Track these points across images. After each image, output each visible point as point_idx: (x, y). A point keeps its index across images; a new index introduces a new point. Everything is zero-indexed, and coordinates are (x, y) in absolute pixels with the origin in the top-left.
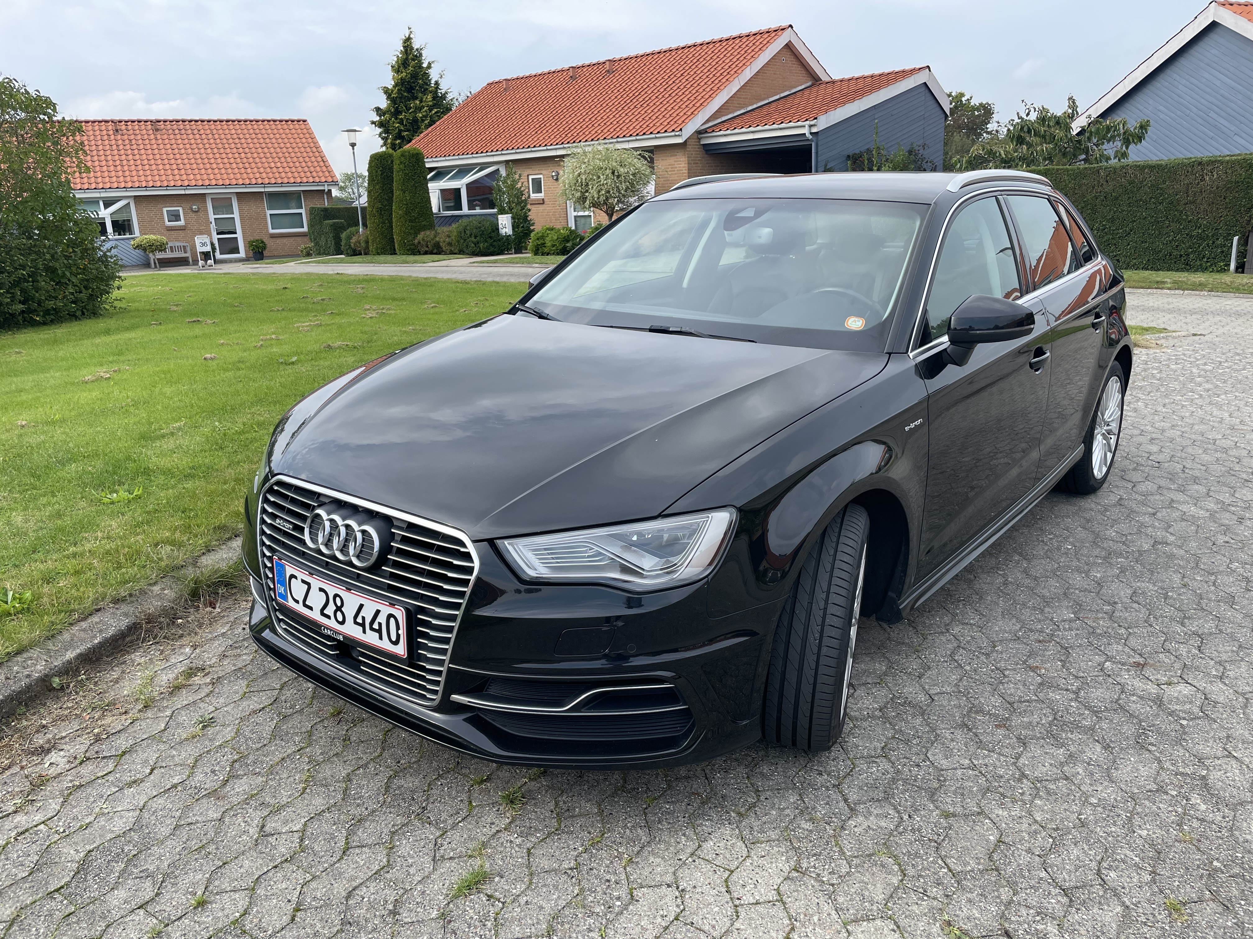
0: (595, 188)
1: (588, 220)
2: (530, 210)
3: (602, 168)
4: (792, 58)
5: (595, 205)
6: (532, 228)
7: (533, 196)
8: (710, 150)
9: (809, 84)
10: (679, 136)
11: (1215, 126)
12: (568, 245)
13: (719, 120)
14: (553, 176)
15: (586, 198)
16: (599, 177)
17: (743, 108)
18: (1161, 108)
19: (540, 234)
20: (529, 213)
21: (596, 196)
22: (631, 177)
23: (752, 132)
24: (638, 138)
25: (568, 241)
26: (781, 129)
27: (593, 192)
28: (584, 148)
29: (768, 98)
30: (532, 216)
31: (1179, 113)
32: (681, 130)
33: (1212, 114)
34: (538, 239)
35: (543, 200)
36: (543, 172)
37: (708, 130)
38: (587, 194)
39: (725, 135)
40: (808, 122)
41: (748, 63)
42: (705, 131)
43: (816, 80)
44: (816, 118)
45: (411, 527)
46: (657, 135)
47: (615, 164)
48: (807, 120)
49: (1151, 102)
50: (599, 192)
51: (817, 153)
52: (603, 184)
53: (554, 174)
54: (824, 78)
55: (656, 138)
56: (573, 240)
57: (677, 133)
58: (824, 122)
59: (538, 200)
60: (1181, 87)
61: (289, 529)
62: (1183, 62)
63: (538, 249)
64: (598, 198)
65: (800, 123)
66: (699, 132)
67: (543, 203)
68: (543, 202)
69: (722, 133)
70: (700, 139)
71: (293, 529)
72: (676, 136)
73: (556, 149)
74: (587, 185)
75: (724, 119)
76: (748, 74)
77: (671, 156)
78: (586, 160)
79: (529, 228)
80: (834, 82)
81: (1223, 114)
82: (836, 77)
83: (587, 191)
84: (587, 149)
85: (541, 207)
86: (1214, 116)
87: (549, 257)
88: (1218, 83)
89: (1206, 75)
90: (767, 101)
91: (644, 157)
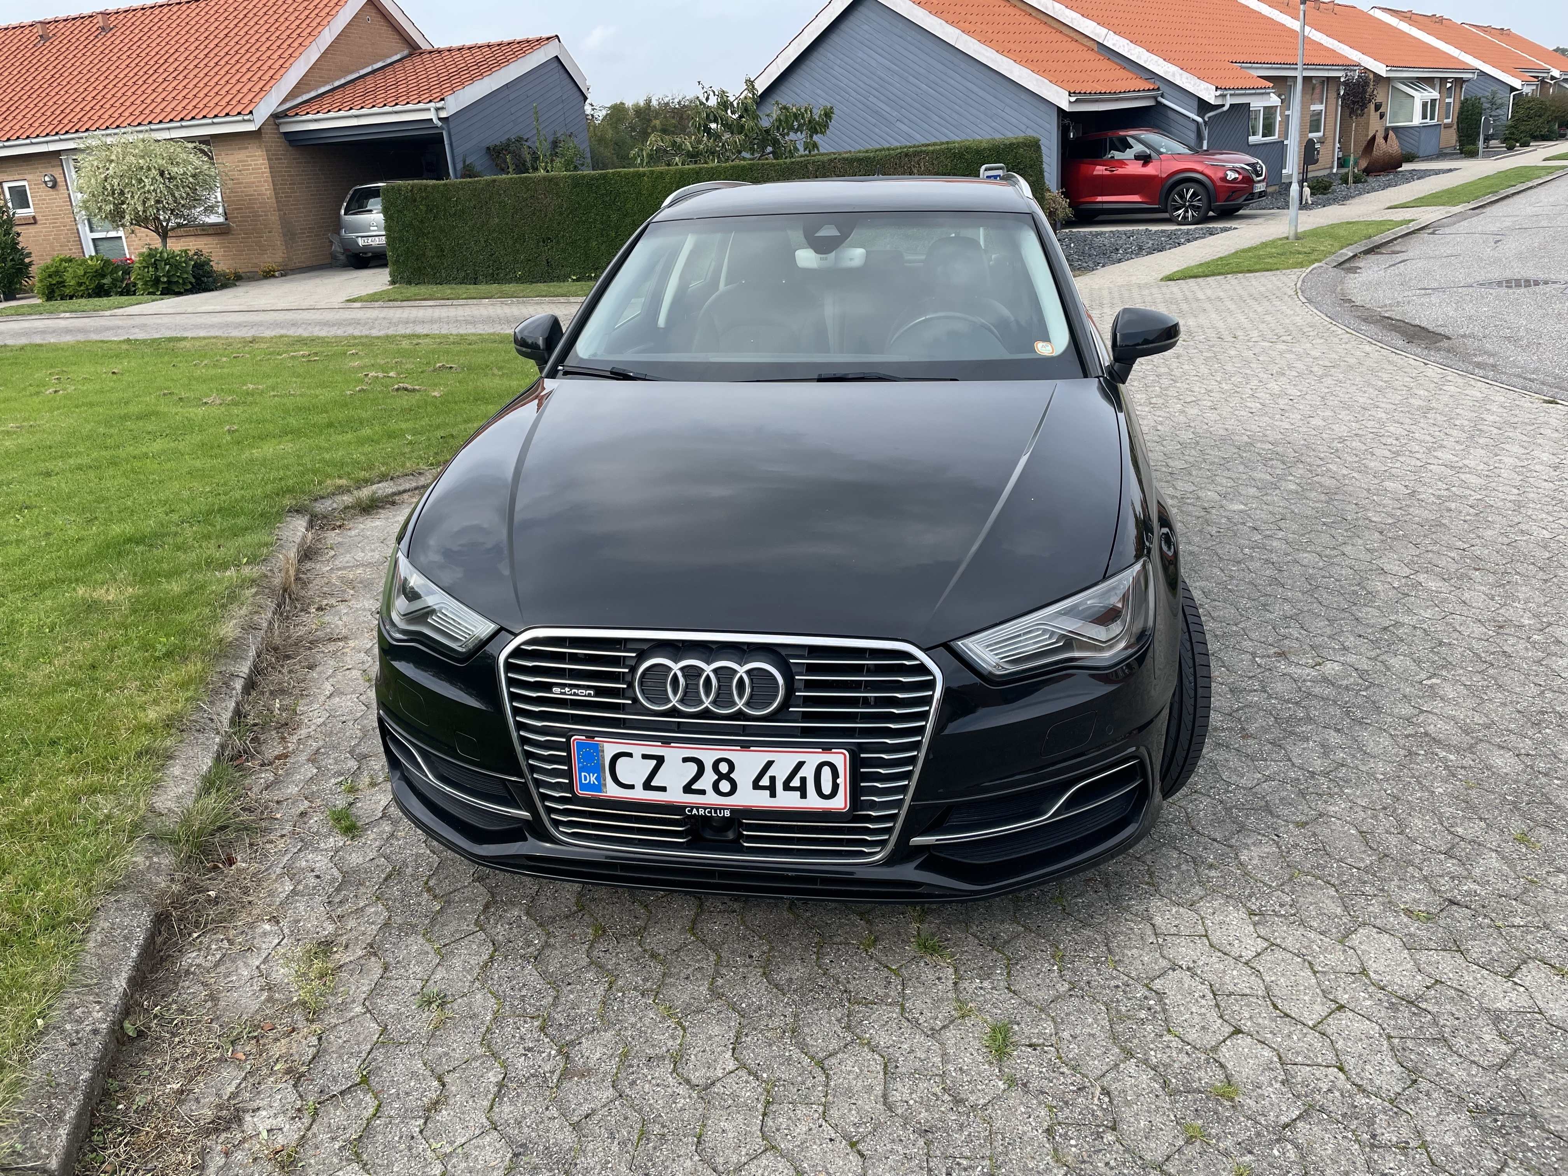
0: (136, 197)
1: (117, 242)
2: (19, 234)
3: (142, 168)
4: (379, 18)
5: (140, 221)
6: (27, 260)
7: (21, 212)
8: (295, 140)
9: (406, 52)
10: (249, 121)
11: (876, 112)
12: (104, 281)
13: (299, 100)
14: (45, 182)
15: (124, 212)
16: (140, 181)
17: (327, 83)
18: (818, 91)
19: (53, 269)
20: (20, 239)
21: (140, 208)
22: (191, 179)
23: (356, 116)
24: (184, 123)
25: (104, 276)
26: (396, 112)
27: (134, 203)
28: (104, 139)
29: (357, 70)
30: (22, 242)
31: (838, 97)
32: (251, 112)
33: (871, 98)
34: (50, 276)
35: (34, 217)
36: (26, 177)
37: (290, 113)
38: (124, 206)
39: (316, 120)
40: (432, 104)
41: (325, 22)
42: (284, 114)
43: (414, 49)
44: (443, 99)
45: (814, 651)
46: (215, 120)
47: (160, 161)
48: (430, 101)
49: (807, 84)
50: (144, 203)
51: (451, 144)
52: (149, 191)
53: (47, 179)
54: (424, 46)
55: (213, 123)
56: (111, 273)
57: (246, 118)
58: (454, 104)
59: (25, 218)
60: (836, 68)
61: (589, 695)
62: (835, 39)
63: (53, 291)
64: (144, 211)
65: (421, 106)
66: (275, 116)
67: (35, 223)
68: (34, 221)
69: (310, 117)
70: (278, 125)
71: (596, 695)
72: (244, 121)
73: (47, 142)
74: (122, 193)
75: (306, 97)
76: (327, 37)
77: (239, 149)
78: (113, 157)
79: (23, 260)
80: (439, 52)
81: (882, 97)
82: (439, 43)
83: (123, 203)
84: (109, 140)
85: (32, 229)
86: (875, 100)
87: (74, 300)
88: (873, 63)
89: (860, 54)
90: (357, 75)
91: (202, 151)
